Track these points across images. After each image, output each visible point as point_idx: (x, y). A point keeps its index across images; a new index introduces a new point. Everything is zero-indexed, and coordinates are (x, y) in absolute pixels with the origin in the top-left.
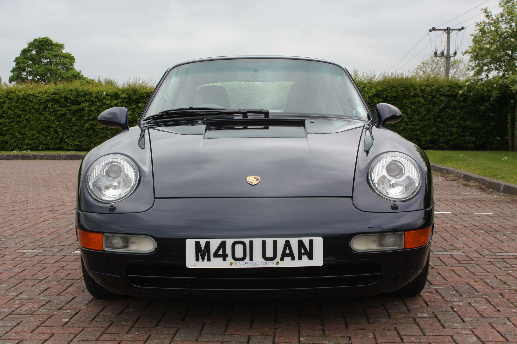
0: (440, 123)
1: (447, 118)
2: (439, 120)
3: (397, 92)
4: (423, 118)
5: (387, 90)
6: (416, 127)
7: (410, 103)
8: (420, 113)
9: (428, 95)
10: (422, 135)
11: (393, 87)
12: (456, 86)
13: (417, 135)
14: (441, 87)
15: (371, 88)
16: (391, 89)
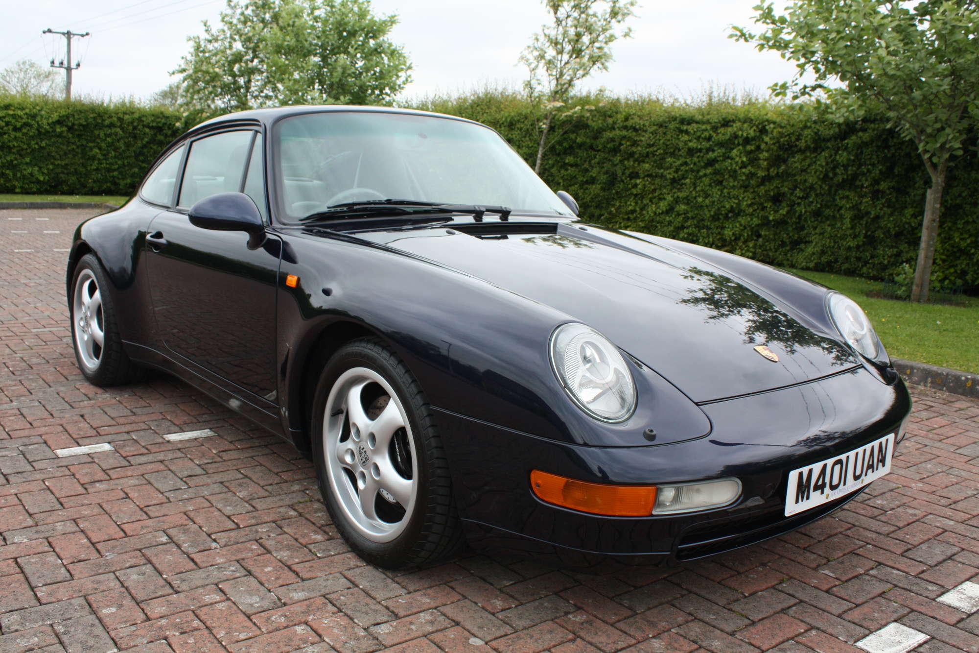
0: (143, 162)
1: (151, 156)
2: (141, 158)
3: (87, 119)
4: (121, 154)
5: (73, 115)
6: (113, 167)
7: (105, 134)
8: (118, 148)
9: (128, 126)
10: (120, 177)
11: (81, 112)
12: (161, 116)
13: (113, 177)
14: (143, 116)
15: (51, 111)
16: (79, 115)
